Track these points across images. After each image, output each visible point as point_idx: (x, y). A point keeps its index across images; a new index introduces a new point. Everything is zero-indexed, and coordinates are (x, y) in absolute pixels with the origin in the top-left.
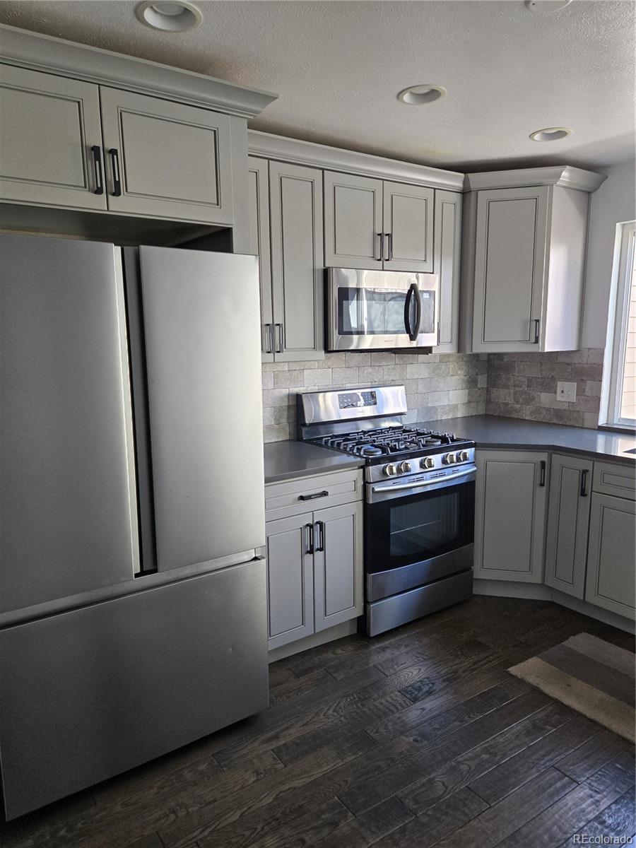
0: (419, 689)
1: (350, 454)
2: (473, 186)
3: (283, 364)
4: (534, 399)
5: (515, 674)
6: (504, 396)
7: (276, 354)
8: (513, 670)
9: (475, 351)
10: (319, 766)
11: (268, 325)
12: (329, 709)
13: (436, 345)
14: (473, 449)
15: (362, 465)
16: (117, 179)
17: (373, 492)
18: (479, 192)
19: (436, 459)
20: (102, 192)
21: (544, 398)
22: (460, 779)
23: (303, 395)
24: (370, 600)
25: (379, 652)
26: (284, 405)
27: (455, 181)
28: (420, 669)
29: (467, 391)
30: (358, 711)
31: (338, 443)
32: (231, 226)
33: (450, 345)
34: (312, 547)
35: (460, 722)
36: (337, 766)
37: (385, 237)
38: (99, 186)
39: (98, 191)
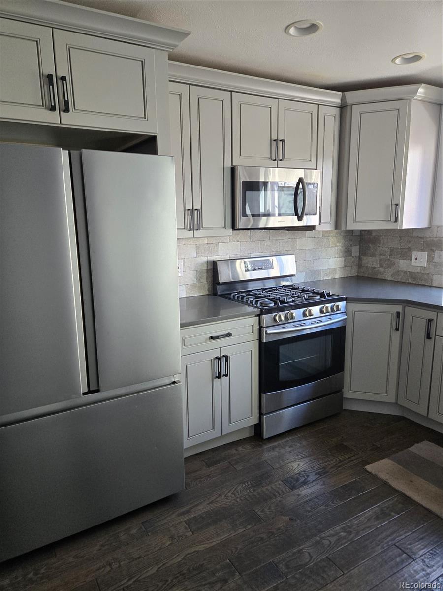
0: (297, 480)
1: (250, 306)
2: (349, 101)
3: (203, 239)
4: (394, 265)
5: (369, 471)
6: (371, 262)
7: (195, 231)
8: (368, 468)
9: (349, 228)
10: (217, 535)
11: (189, 210)
12: (229, 492)
13: (318, 224)
14: (344, 303)
15: (258, 314)
16: (67, 100)
17: (266, 334)
18: (353, 106)
19: (316, 310)
20: (55, 110)
21: (402, 264)
22: (322, 551)
23: (218, 262)
24: (264, 412)
25: (269, 451)
26: (204, 269)
27: (335, 98)
28: (299, 465)
29: (344, 258)
30: (251, 494)
31: (242, 297)
32: (156, 135)
33: (329, 224)
34: (219, 373)
35: (326, 506)
36: (231, 536)
37: (279, 142)
38: (53, 104)
39: (53, 109)
